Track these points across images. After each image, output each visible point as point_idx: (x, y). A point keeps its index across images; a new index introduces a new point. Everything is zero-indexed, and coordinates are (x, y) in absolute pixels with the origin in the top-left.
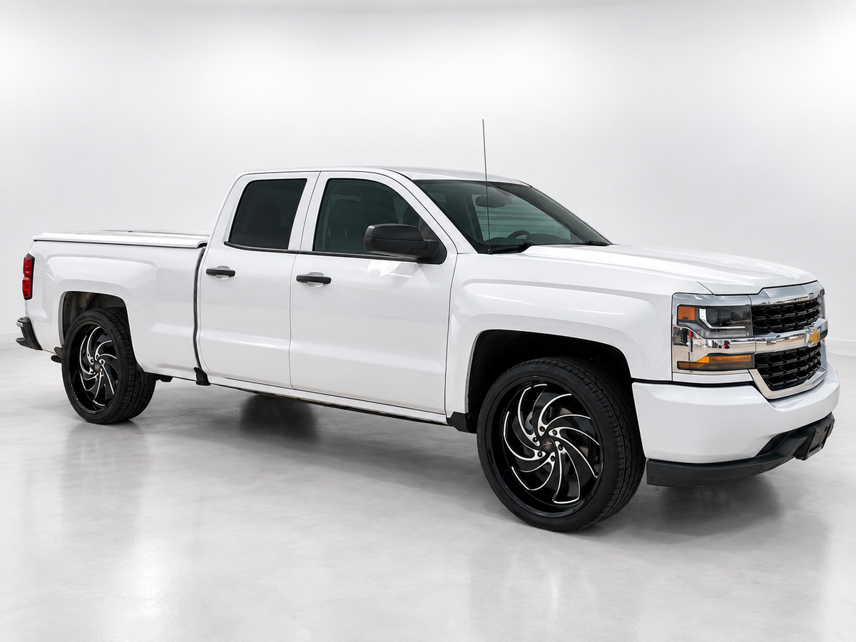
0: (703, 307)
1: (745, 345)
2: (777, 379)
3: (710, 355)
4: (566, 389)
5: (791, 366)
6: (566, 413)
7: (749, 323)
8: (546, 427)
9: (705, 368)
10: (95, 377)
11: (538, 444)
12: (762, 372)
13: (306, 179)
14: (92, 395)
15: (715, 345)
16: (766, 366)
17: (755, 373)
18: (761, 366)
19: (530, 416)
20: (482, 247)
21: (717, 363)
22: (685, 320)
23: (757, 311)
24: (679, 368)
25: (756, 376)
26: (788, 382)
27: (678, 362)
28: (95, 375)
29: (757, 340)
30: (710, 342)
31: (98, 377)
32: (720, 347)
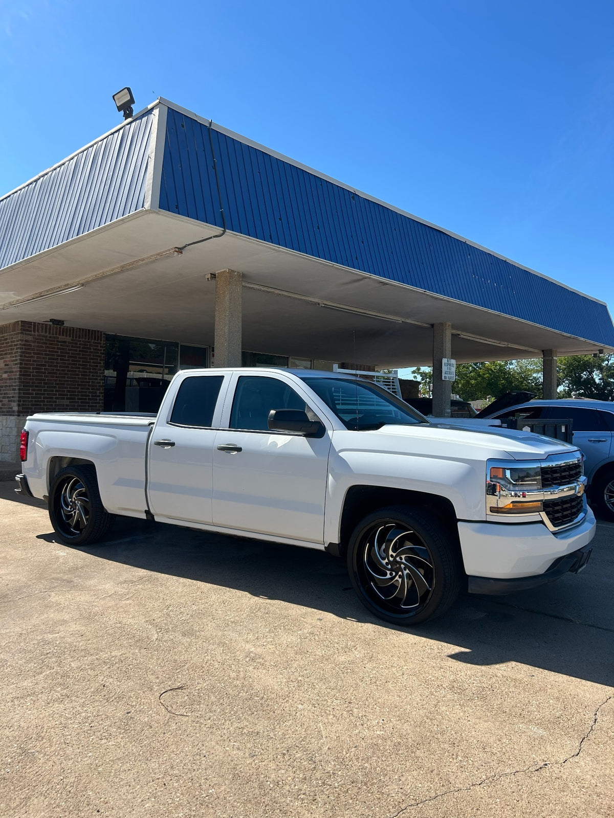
0: (508, 469)
1: (537, 495)
2: (557, 519)
3: (513, 502)
4: (409, 527)
5: (566, 509)
6: (408, 545)
7: (539, 479)
8: (394, 554)
9: (509, 511)
10: (73, 512)
11: (389, 567)
12: (547, 514)
13: (224, 376)
14: (70, 525)
15: (516, 495)
16: (551, 509)
17: (543, 514)
18: (548, 509)
19: (384, 547)
20: (351, 425)
21: (517, 508)
22: (495, 477)
23: (544, 471)
24: (491, 511)
25: (544, 516)
26: (564, 520)
27: (490, 507)
28: (72, 511)
29: (545, 492)
30: (513, 493)
31: (75, 513)
32: (519, 497)
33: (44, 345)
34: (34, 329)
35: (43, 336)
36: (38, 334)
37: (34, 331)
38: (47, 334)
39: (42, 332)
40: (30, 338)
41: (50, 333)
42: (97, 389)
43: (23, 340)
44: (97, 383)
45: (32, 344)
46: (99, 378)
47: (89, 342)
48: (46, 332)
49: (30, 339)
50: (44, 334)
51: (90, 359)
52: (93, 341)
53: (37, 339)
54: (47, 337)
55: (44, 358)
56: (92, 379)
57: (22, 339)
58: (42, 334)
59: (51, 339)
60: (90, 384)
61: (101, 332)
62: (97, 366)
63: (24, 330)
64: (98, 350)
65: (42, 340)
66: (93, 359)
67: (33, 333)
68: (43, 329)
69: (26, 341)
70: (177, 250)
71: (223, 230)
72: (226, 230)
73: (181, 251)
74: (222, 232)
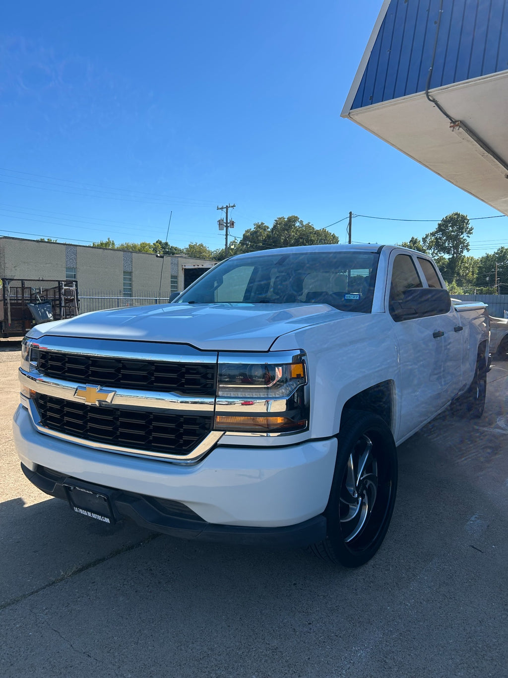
70: (452, 124)
71: (425, 93)
72: (429, 91)
73: (457, 123)
74: (425, 95)
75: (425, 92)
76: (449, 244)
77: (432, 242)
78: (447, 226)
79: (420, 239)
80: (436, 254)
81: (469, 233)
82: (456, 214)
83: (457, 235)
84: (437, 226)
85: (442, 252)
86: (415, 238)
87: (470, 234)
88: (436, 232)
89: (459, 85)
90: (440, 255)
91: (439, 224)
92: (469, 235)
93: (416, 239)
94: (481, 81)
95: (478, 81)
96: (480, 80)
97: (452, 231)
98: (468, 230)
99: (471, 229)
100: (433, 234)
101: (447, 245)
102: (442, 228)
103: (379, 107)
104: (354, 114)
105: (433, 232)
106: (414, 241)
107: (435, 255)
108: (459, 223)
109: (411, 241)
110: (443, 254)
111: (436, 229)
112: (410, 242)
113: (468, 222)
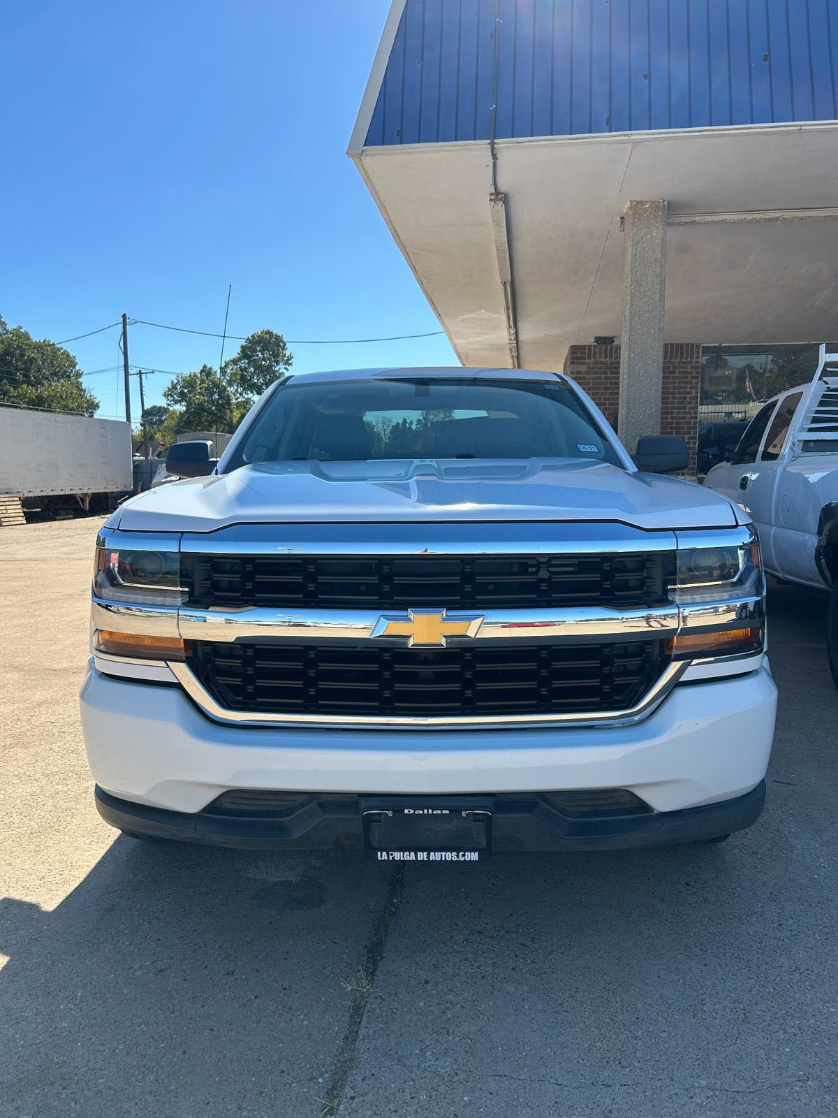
33: (603, 376)
34: (589, 354)
35: (601, 363)
36: (595, 361)
37: (589, 358)
38: (608, 359)
39: (601, 357)
40: (583, 368)
41: (611, 357)
42: (685, 433)
43: (574, 373)
44: (685, 423)
45: (587, 376)
46: (689, 416)
47: (672, 363)
48: (605, 357)
49: (584, 370)
50: (602, 360)
51: (674, 388)
52: (679, 360)
53: (593, 368)
54: (607, 363)
55: (603, 394)
56: (675, 418)
57: (573, 371)
58: (600, 360)
59: (614, 366)
60: (674, 425)
61: (692, 345)
62: (685, 398)
63: (576, 358)
64: (688, 373)
65: (601, 368)
66: (679, 388)
67: (587, 360)
68: (601, 353)
69: (578, 373)
70: (493, 197)
71: (489, 144)
72: (496, 141)
73: (500, 196)
74: (489, 146)
75: (489, 141)
76: (258, 380)
77: (235, 374)
78: (255, 351)
79: (216, 369)
80: (241, 394)
81: (288, 363)
82: (268, 332)
83: (270, 367)
84: (239, 350)
85: (249, 392)
86: (208, 367)
87: (291, 364)
88: (239, 359)
89: (539, 141)
90: (246, 396)
91: (242, 347)
92: (287, 367)
93: (210, 368)
94: (570, 141)
95: (566, 141)
96: (569, 139)
97: (264, 359)
98: (286, 358)
99: (290, 358)
100: (235, 362)
101: (256, 381)
102: (246, 352)
103: (413, 150)
104: (369, 155)
105: (234, 359)
106: (206, 372)
107: (238, 395)
108: (273, 347)
109: (202, 371)
110: (250, 395)
111: (239, 354)
112: (201, 373)
113: (284, 346)
